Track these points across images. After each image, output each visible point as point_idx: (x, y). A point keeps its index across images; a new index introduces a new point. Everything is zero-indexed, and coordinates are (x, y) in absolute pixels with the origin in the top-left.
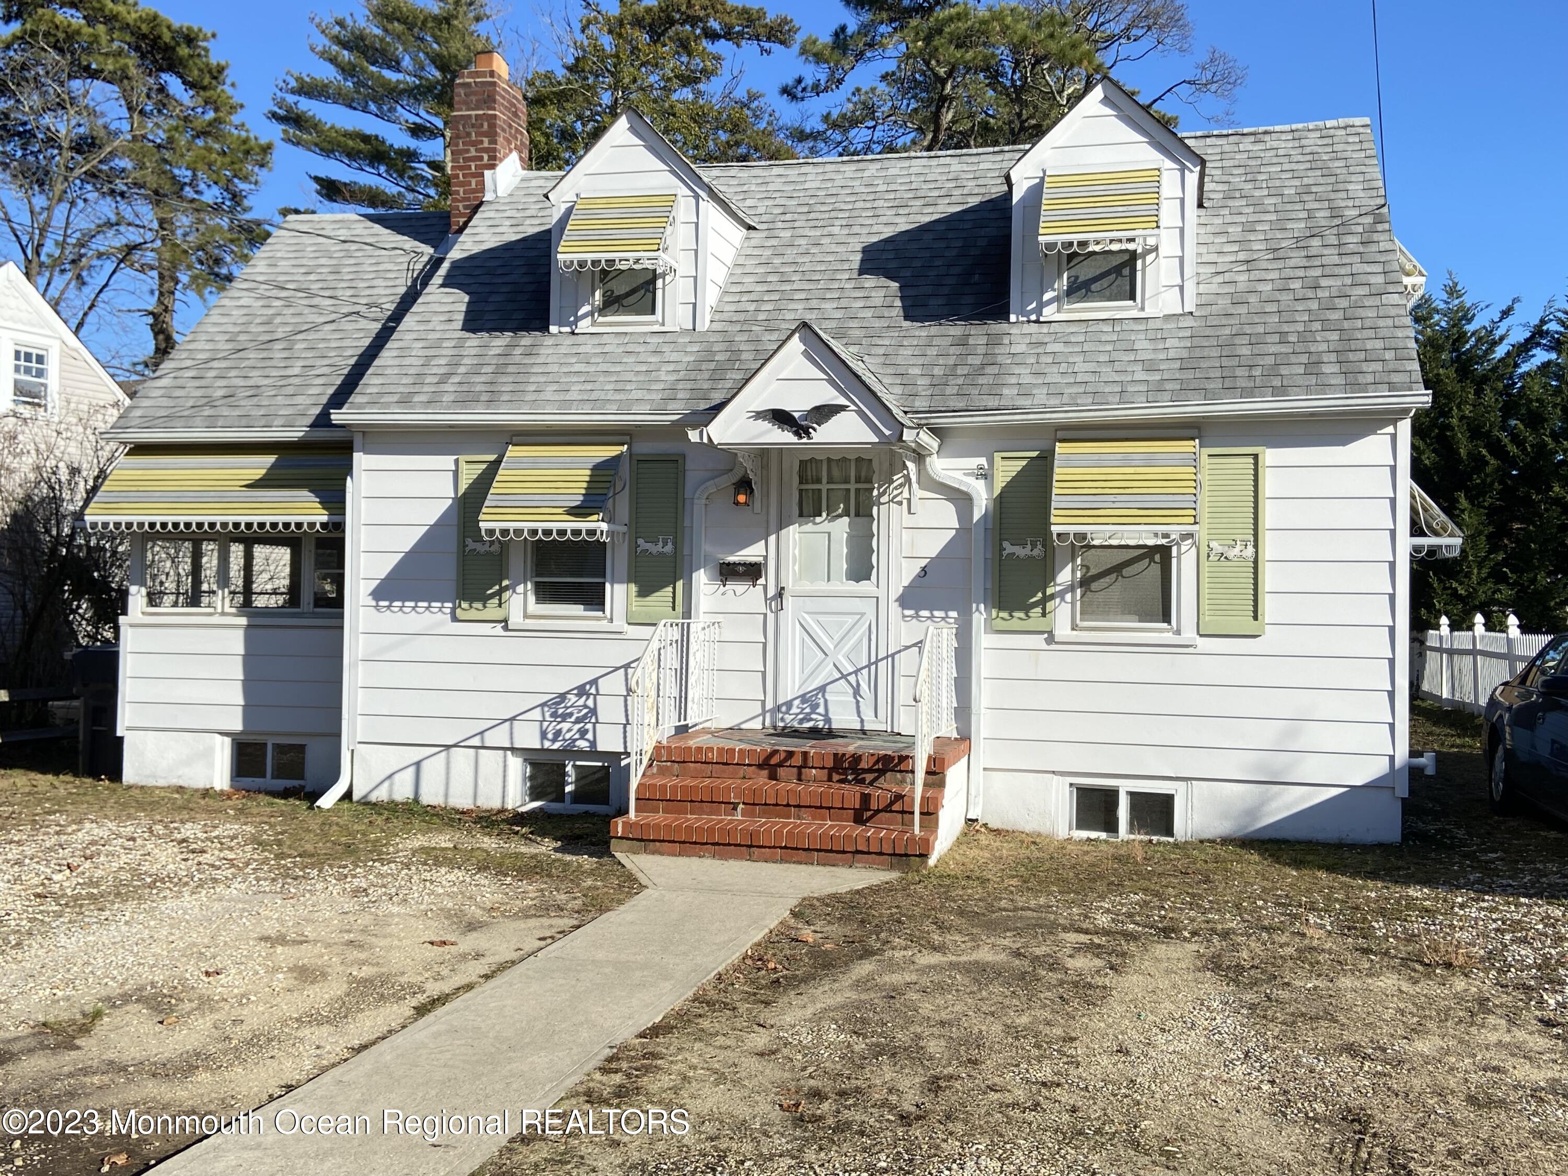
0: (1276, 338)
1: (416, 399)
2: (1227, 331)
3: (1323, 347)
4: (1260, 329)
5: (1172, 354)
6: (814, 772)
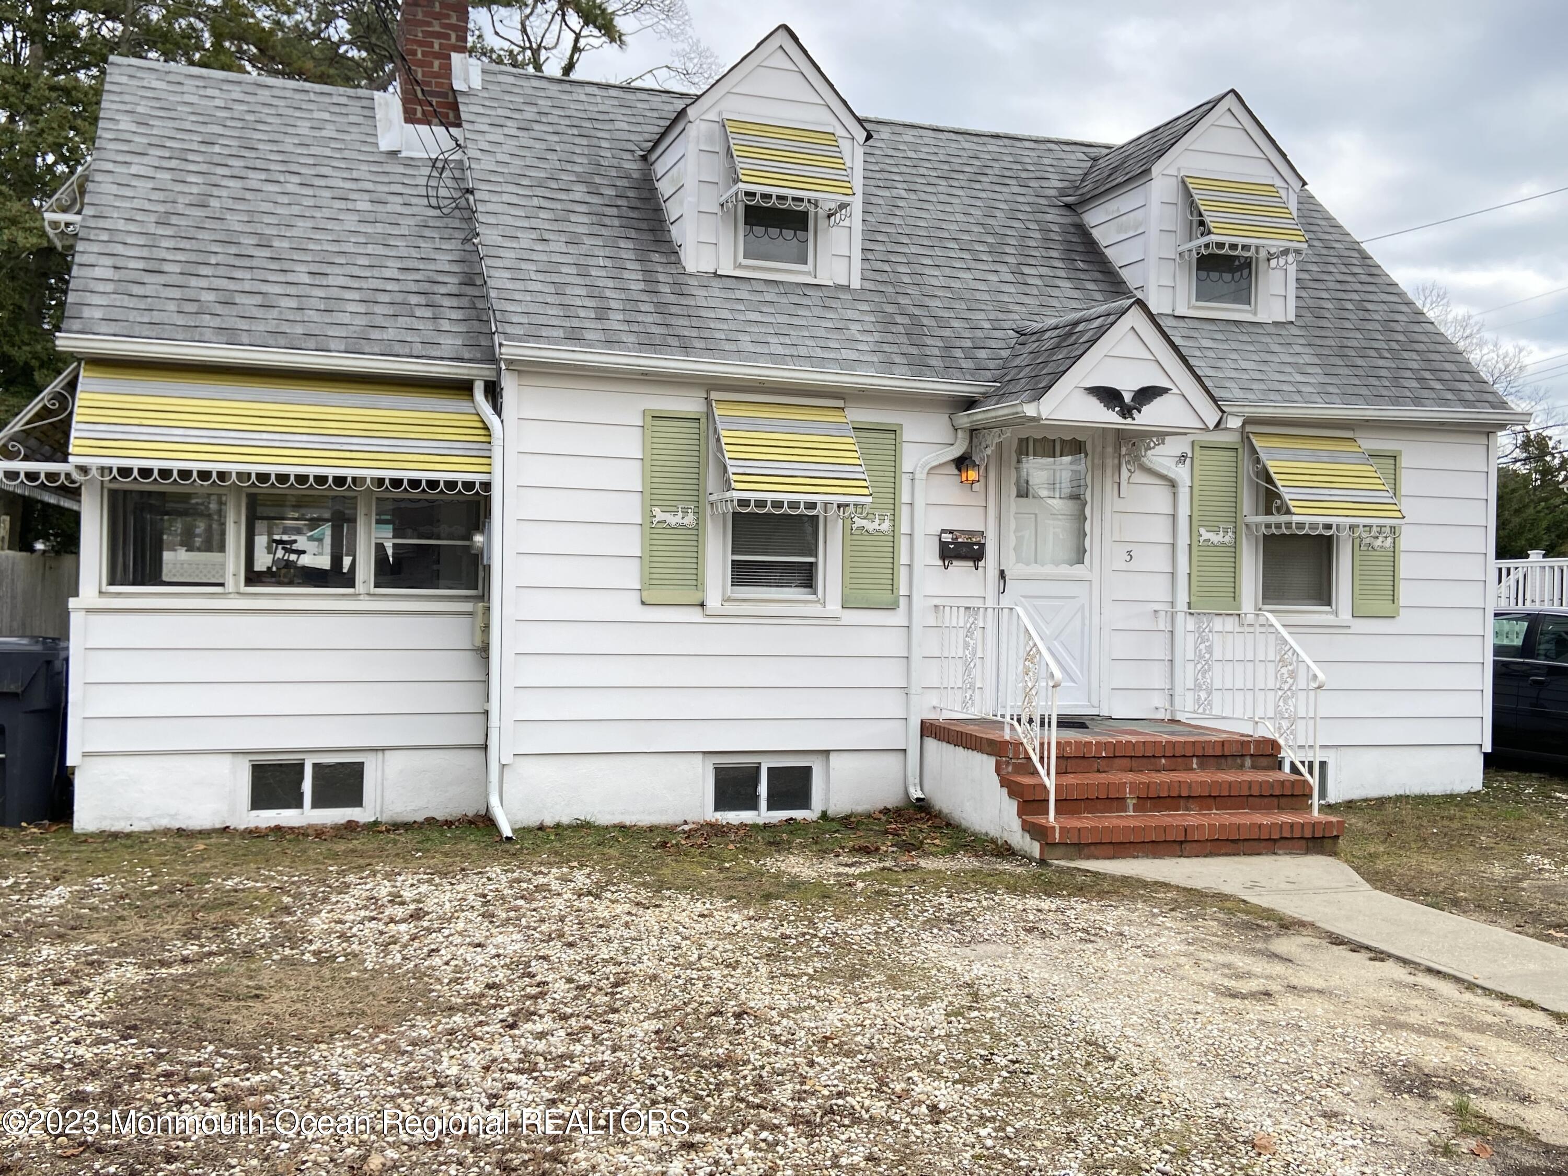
6: (1163, 761)
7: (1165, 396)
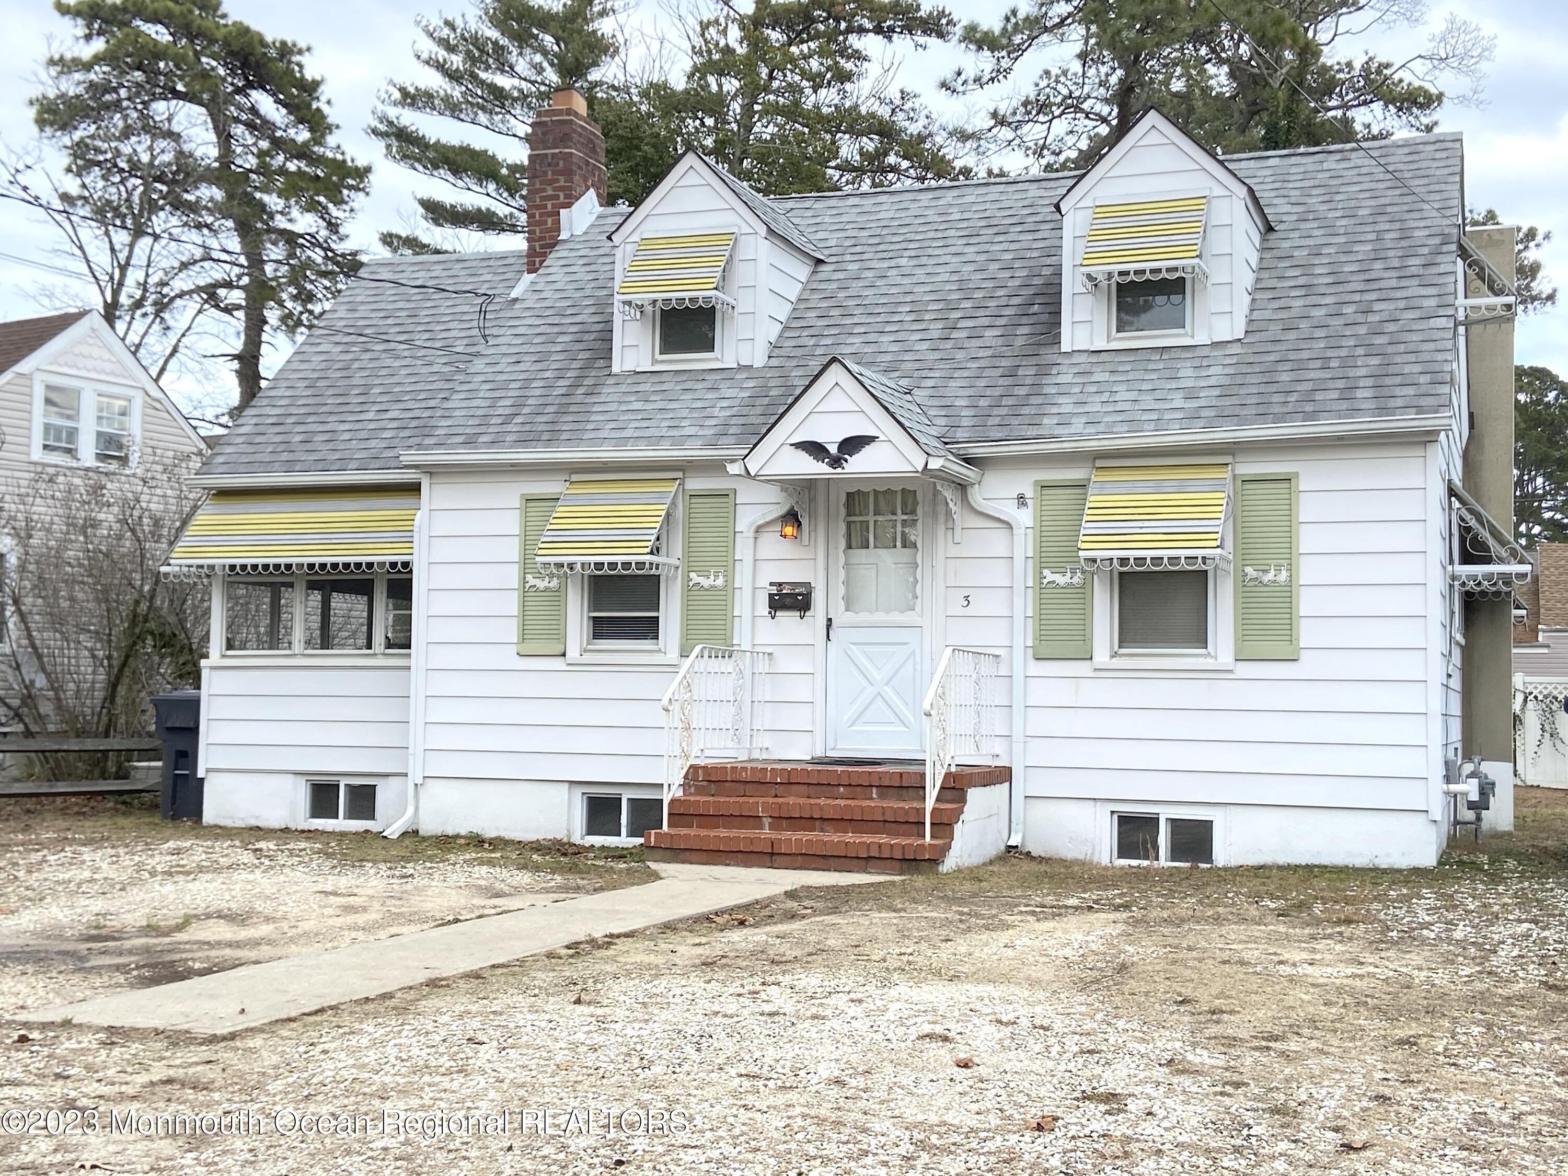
0: (1318, 364)
1: (482, 439)
2: (1272, 357)
3: (1362, 372)
4: (1305, 355)
5: (1213, 381)
6: (842, 789)
7: (873, 444)
